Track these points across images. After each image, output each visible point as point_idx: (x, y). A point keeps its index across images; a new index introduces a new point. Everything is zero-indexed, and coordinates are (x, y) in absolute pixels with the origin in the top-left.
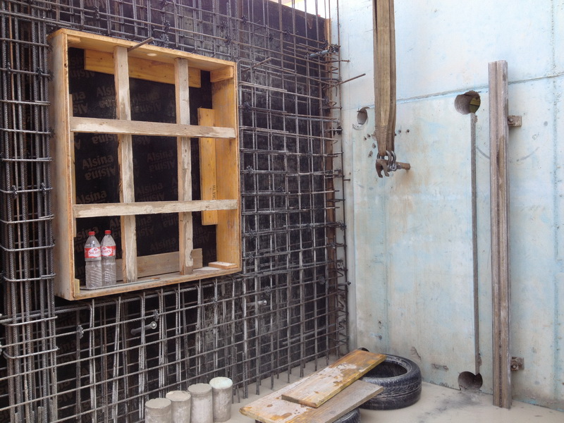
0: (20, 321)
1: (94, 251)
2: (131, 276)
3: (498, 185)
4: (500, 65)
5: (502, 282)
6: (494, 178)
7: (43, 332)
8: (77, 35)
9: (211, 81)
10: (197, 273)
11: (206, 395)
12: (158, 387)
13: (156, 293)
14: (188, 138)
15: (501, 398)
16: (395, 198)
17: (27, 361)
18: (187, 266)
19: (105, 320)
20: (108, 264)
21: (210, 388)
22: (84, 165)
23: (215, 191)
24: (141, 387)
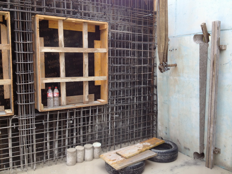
0: (22, 118)
1: (50, 94)
2: (64, 104)
3: (213, 75)
4: (216, 23)
5: (212, 116)
6: (211, 72)
7: (30, 122)
8: (43, 17)
9: (100, 29)
10: (90, 104)
11: (90, 149)
12: (73, 144)
13: (73, 110)
14: (87, 53)
15: (208, 164)
16: (171, 78)
17: (25, 131)
18: (86, 101)
19: (55, 119)
20: (56, 99)
21: (92, 146)
22: (48, 63)
23: (100, 72)
24: (67, 144)
